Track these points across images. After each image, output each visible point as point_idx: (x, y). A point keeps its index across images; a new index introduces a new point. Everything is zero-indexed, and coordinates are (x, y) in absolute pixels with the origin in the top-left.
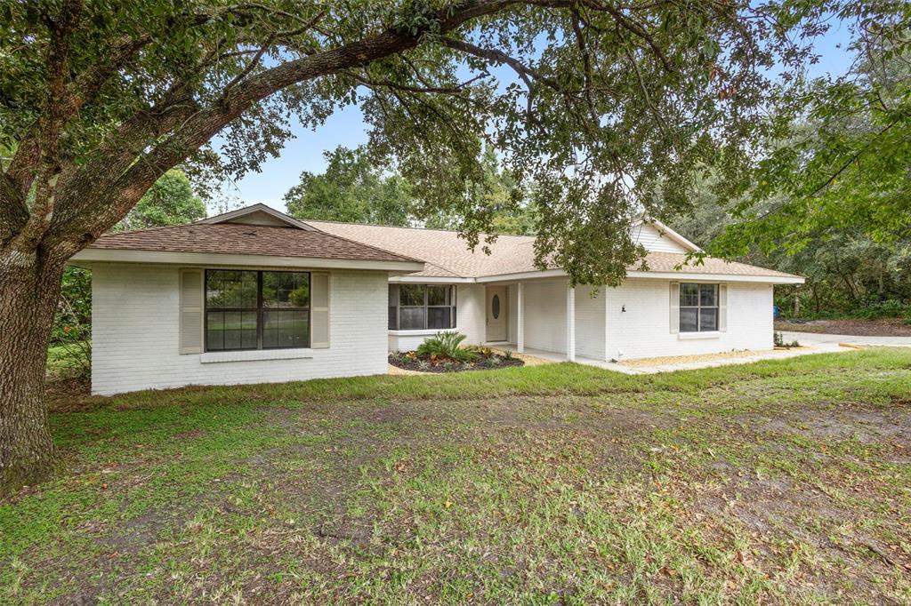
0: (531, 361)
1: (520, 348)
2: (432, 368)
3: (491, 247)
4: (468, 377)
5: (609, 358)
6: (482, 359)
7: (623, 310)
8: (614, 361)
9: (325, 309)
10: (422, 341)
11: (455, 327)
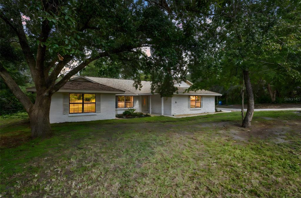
0: (152, 116)
1: (150, 113)
2: (127, 118)
3: (141, 89)
4: (136, 119)
5: (172, 114)
6: (140, 115)
7: (176, 103)
8: (173, 115)
9: (99, 103)
10: (124, 111)
11: (133, 107)
